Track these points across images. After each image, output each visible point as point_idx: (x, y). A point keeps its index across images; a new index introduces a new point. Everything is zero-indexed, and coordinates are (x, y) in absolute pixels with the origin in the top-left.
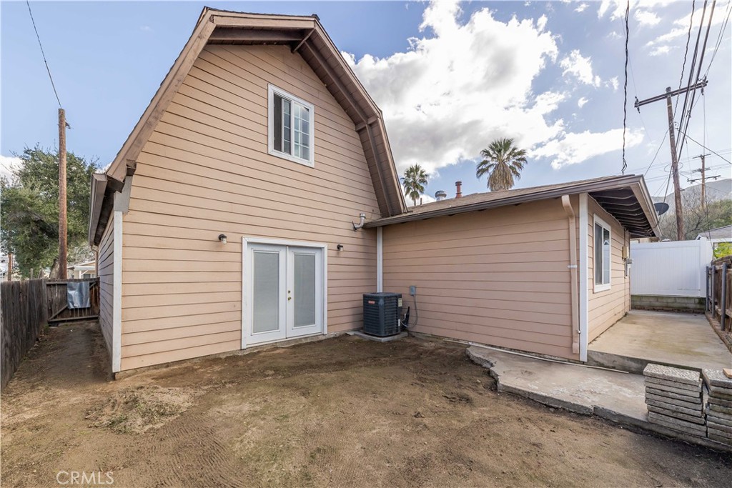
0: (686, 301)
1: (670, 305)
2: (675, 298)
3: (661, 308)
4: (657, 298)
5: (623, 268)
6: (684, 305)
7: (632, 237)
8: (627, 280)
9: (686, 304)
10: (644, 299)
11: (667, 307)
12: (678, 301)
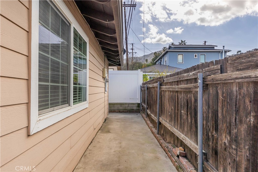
0: (132, 105)
1: (126, 108)
2: (129, 104)
3: (123, 111)
4: (121, 104)
5: (103, 85)
6: (132, 108)
7: (110, 65)
8: (106, 95)
9: (133, 107)
10: (115, 106)
11: (125, 110)
12: (130, 106)
